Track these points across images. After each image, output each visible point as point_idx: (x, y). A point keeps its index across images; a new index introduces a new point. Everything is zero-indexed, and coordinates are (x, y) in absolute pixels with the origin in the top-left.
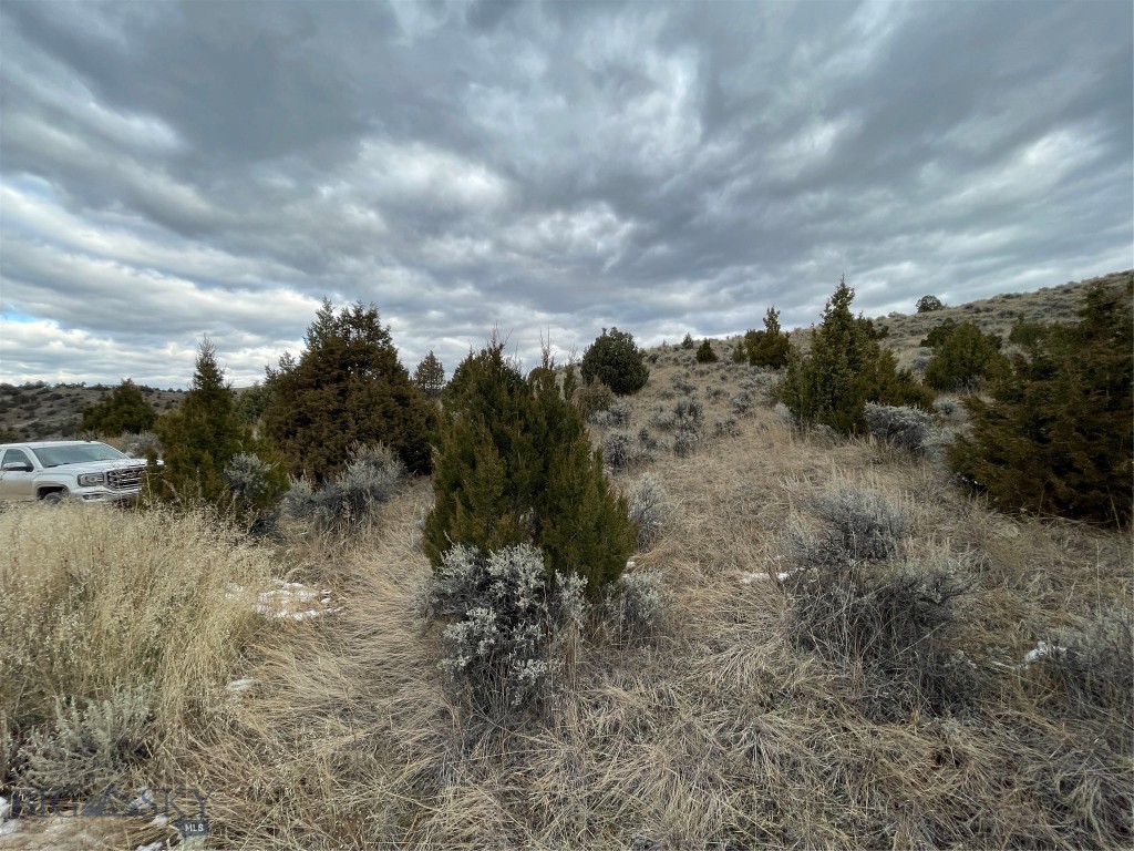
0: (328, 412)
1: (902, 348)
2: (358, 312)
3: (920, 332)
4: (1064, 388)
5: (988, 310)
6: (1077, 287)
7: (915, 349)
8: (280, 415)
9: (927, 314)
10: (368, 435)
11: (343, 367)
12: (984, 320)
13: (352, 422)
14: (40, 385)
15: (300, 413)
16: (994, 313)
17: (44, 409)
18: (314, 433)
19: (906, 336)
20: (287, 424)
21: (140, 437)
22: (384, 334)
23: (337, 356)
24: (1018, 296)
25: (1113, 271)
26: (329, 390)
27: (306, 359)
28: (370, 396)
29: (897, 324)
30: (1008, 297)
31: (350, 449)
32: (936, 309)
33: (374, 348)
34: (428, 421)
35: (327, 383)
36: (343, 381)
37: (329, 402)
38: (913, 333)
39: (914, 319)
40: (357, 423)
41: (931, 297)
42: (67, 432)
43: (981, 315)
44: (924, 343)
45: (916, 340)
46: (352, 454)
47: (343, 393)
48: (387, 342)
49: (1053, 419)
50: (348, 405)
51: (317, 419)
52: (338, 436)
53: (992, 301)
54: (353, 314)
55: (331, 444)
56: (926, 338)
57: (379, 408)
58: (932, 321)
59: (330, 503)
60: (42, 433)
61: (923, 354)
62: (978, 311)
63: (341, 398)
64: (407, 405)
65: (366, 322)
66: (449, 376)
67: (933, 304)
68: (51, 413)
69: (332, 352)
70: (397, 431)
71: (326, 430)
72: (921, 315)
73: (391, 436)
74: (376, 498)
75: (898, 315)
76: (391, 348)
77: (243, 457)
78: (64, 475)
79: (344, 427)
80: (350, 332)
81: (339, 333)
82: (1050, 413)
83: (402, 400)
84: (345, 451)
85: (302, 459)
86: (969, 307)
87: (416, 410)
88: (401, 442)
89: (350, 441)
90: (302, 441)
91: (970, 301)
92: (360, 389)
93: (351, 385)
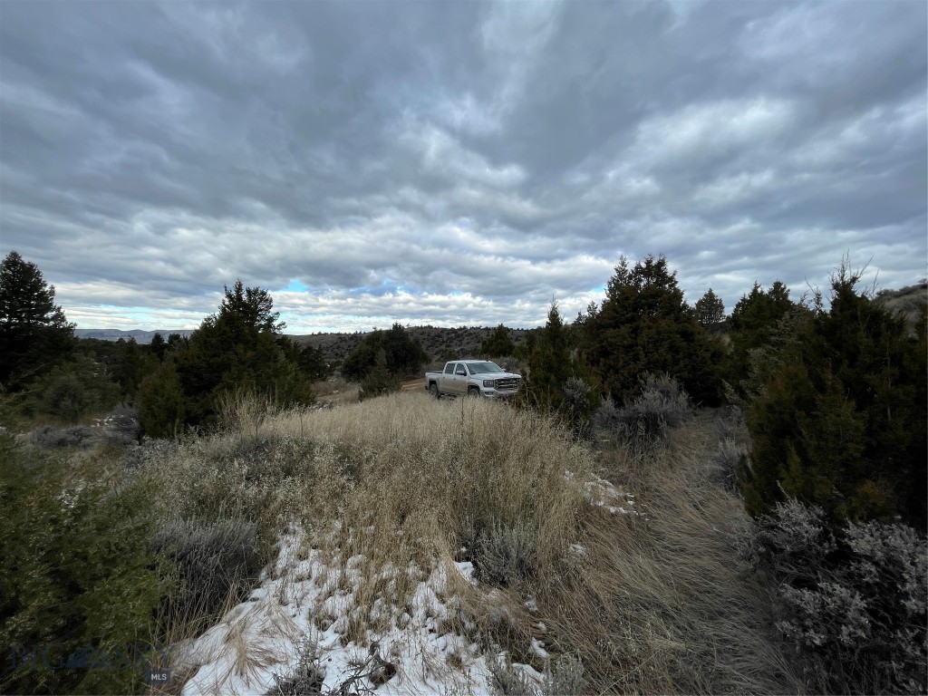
0: (624, 347)
2: (648, 263)
8: (588, 348)
10: (658, 367)
11: (635, 310)
13: (642, 356)
14: (465, 328)
15: (602, 347)
17: (465, 341)
18: (612, 363)
20: (593, 355)
21: (508, 359)
22: (671, 279)
23: (631, 302)
26: (624, 329)
27: (606, 305)
28: (659, 333)
31: (641, 378)
33: (663, 292)
34: (713, 355)
35: (623, 323)
36: (636, 321)
37: (624, 338)
40: (646, 356)
42: (475, 354)
46: (642, 382)
47: (636, 332)
48: (673, 285)
50: (639, 341)
51: (615, 352)
52: (631, 366)
54: (644, 265)
55: (625, 372)
57: (666, 344)
59: (630, 421)
60: (464, 355)
63: (633, 335)
64: (693, 341)
65: (655, 271)
66: (729, 311)
68: (468, 343)
69: (627, 299)
70: (682, 364)
71: (622, 361)
73: (676, 368)
74: (668, 424)
76: (677, 291)
77: (574, 380)
78: (478, 379)
79: (636, 359)
80: (641, 281)
81: (632, 283)
83: (687, 336)
84: (637, 378)
85: (603, 382)
87: (701, 346)
88: (686, 374)
89: (641, 371)
90: (603, 368)
92: (649, 328)
93: (642, 324)
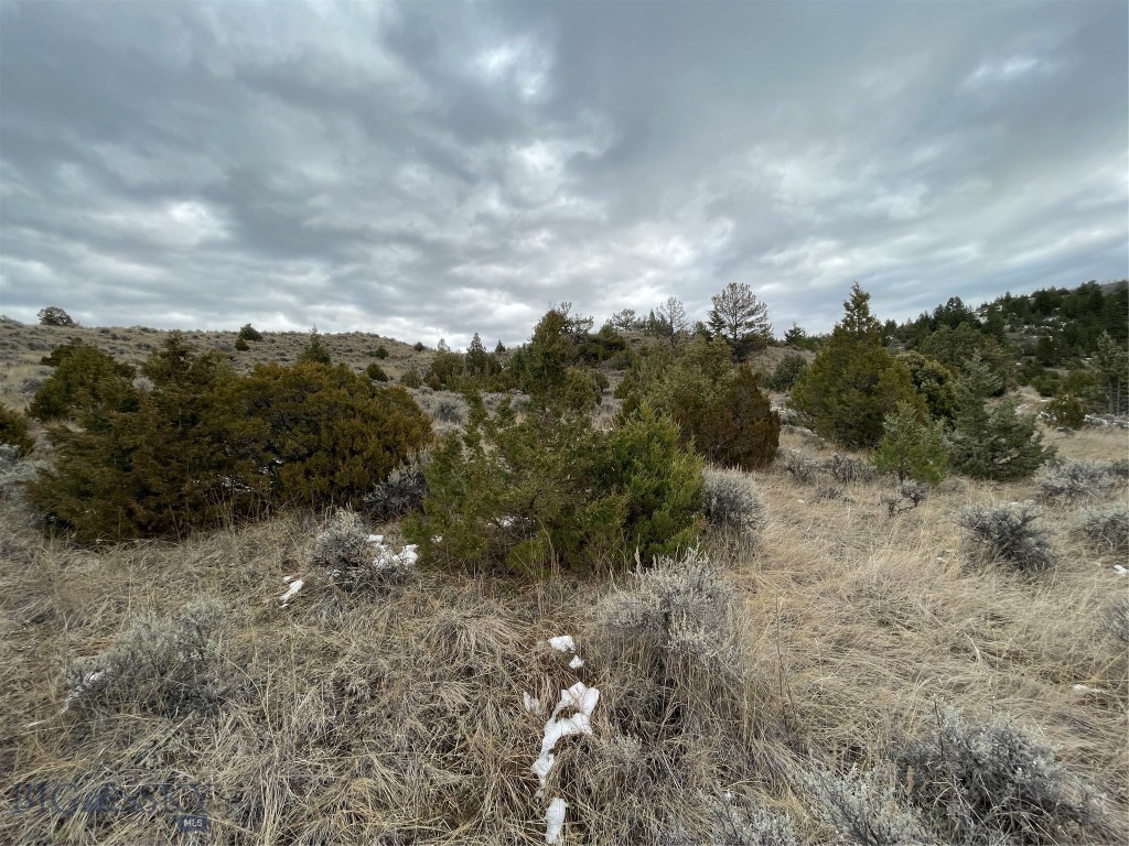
1: (14, 363)
3: (42, 348)
4: (144, 420)
5: (125, 339)
6: (203, 335)
7: (31, 367)
9: (53, 328)
12: (120, 348)
16: (131, 343)
19: (23, 348)
24: (155, 332)
25: (228, 330)
29: (8, 331)
30: (145, 330)
32: (65, 324)
38: (32, 347)
39: (34, 331)
41: (59, 311)
43: (118, 342)
44: (45, 361)
45: (35, 357)
49: (135, 448)
53: (130, 331)
56: (49, 356)
58: (59, 337)
61: (42, 373)
62: (115, 337)
67: (61, 318)
72: (45, 327)
75: (10, 321)
82: (131, 444)
86: (105, 331)
91: (109, 326)
